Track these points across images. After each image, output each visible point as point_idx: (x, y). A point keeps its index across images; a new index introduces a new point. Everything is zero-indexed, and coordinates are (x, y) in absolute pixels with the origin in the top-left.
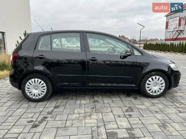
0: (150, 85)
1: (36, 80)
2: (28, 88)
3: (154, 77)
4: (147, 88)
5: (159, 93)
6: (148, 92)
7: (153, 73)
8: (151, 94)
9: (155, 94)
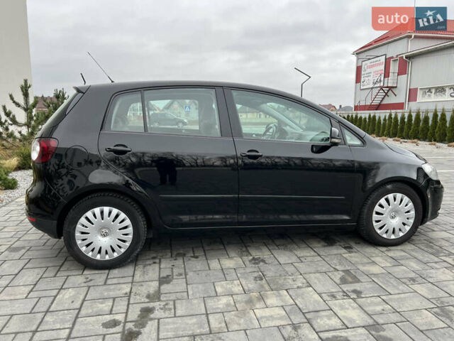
0: (382, 214)
1: (106, 209)
2: (83, 233)
3: (390, 196)
4: (375, 224)
5: (401, 234)
6: (379, 232)
7: (389, 187)
8: (385, 236)
9: (393, 237)
